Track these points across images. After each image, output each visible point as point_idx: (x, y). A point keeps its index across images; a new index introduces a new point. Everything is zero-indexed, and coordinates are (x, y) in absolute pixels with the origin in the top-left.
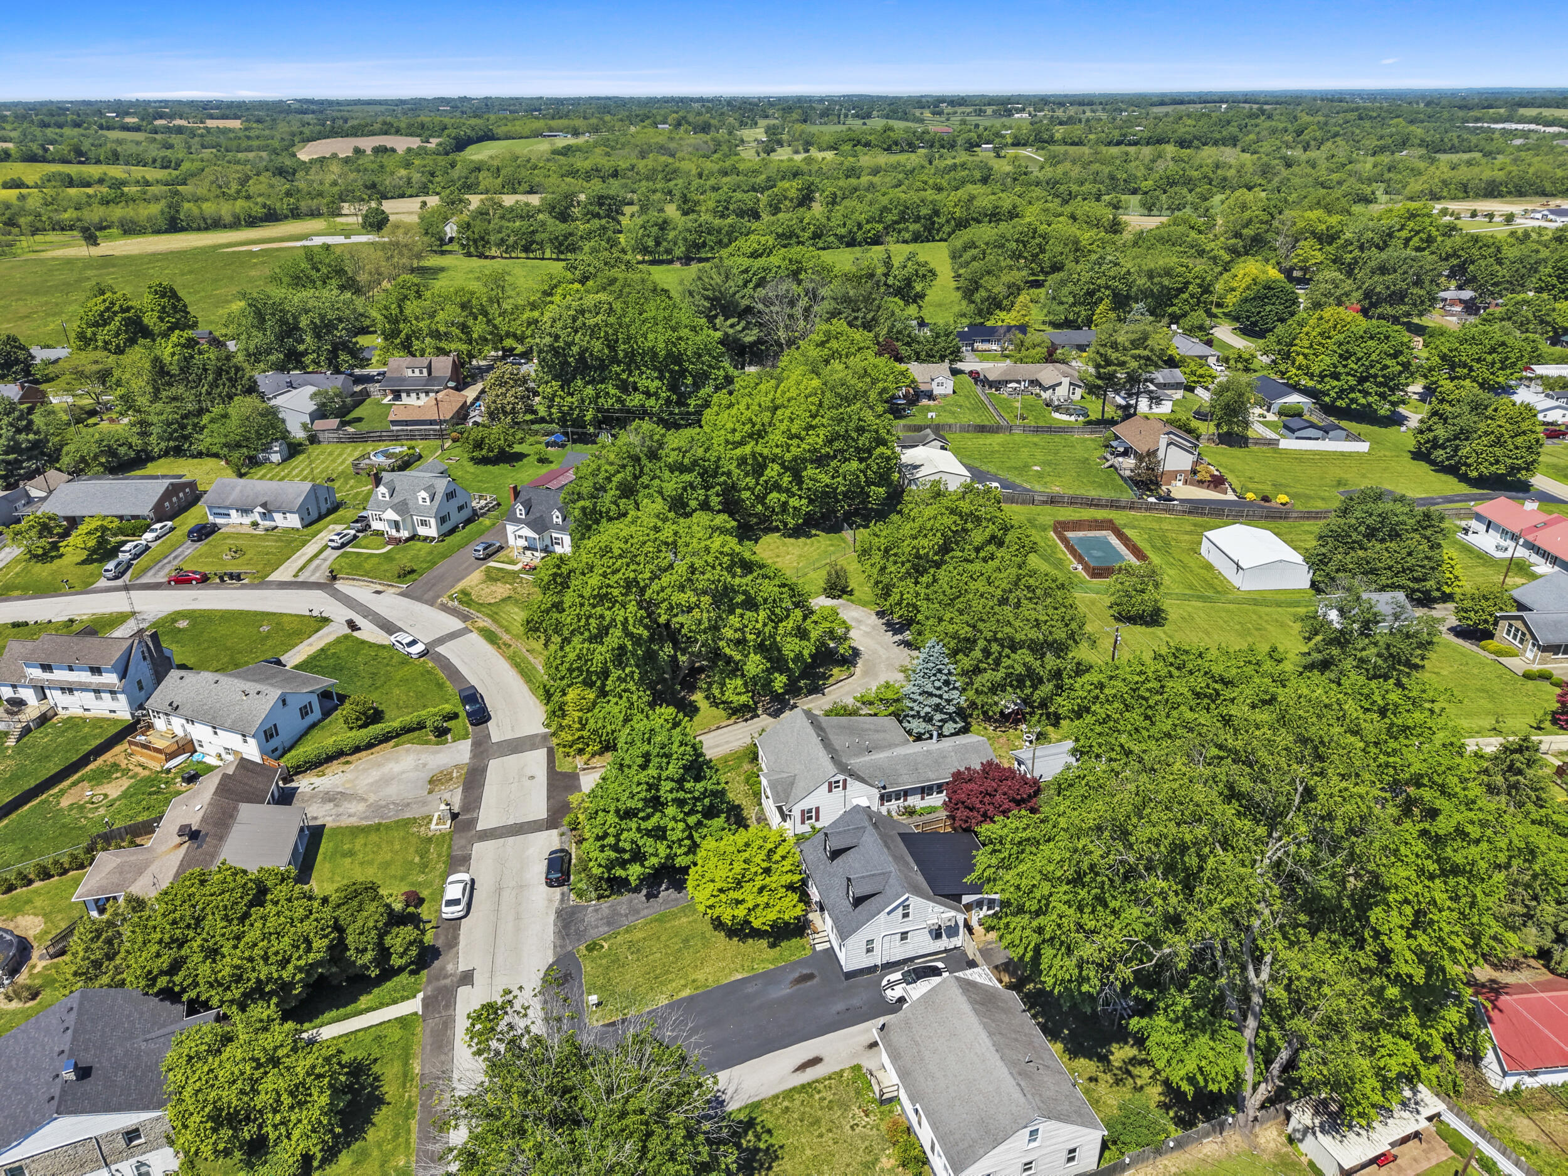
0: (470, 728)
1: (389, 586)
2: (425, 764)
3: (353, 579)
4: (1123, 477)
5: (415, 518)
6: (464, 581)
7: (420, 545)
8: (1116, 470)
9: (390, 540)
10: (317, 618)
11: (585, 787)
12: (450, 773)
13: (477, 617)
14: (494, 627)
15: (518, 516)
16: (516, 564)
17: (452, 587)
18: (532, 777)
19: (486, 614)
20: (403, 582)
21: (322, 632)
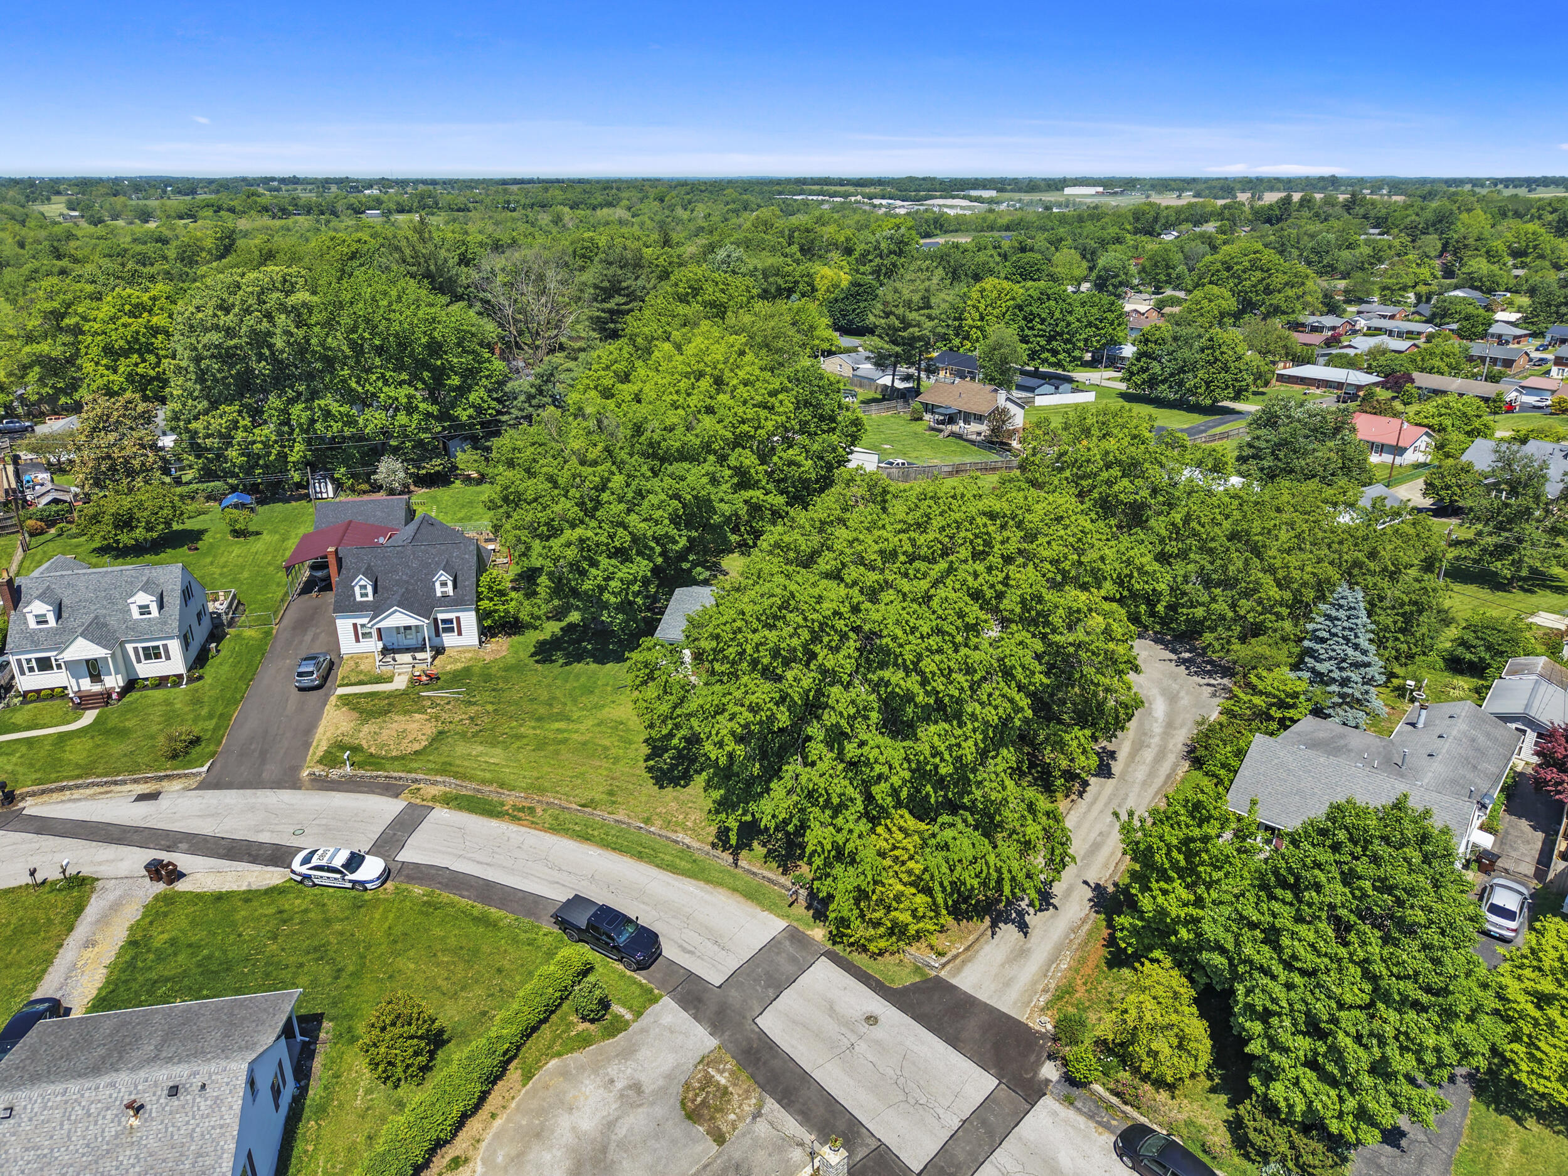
0: (640, 977)
1: (160, 779)
2: (637, 1087)
3: (62, 789)
4: (972, 442)
5: (130, 647)
6: (321, 730)
7: (158, 694)
8: (959, 436)
9: (84, 701)
10: (54, 883)
11: (983, 996)
12: (708, 1081)
13: (415, 781)
14: (468, 789)
15: (359, 598)
16: (390, 680)
17: (307, 745)
18: (871, 1020)
19: (429, 771)
20: (190, 764)
21: (94, 908)
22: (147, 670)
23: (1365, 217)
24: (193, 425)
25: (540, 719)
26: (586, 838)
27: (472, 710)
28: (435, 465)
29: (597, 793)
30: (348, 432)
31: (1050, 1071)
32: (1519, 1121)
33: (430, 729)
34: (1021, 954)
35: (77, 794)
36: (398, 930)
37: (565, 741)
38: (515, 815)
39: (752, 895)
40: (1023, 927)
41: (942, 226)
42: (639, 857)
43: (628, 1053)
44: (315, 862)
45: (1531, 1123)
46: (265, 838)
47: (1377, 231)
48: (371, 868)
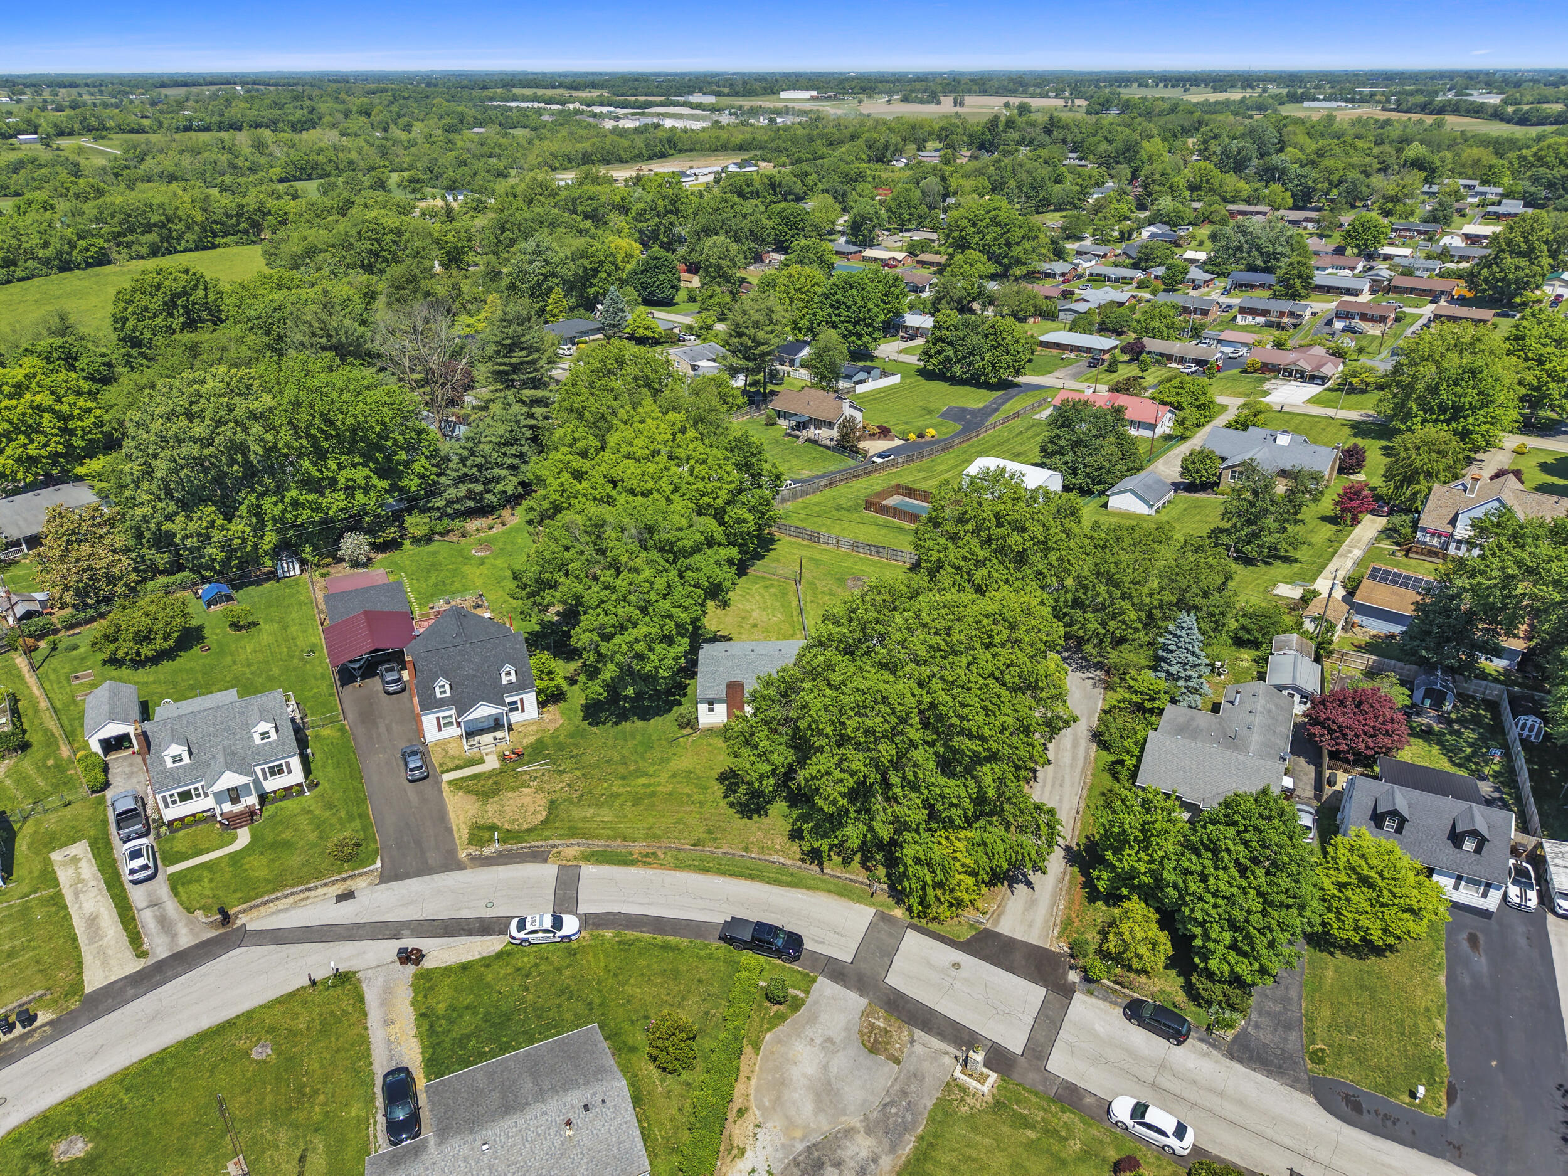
0: (795, 966)
1: (345, 879)
2: (829, 1040)
3: (265, 903)
4: (827, 447)
5: (258, 770)
6: (452, 815)
7: (290, 804)
8: (814, 442)
9: (232, 823)
10: (324, 981)
11: (1018, 936)
12: (872, 1027)
13: (554, 846)
14: (599, 845)
15: (438, 696)
16: (481, 761)
17: (449, 830)
18: (956, 966)
19: (561, 837)
20: (363, 863)
21: (371, 996)
22: (272, 785)
23: (1064, 142)
24: (167, 526)
25: (623, 778)
26: (707, 870)
27: (567, 777)
28: (391, 533)
29: (700, 833)
30: (317, 517)
31: (1073, 977)
32: (1332, 954)
33: (542, 801)
34: (1032, 904)
35: (281, 904)
36: (612, 966)
37: (654, 794)
38: (646, 860)
39: (844, 892)
40: (1029, 884)
41: (675, 145)
42: (751, 877)
43: (813, 1019)
44: (529, 928)
45: (1338, 954)
46: (465, 914)
47: (1075, 155)
48: (571, 924)
